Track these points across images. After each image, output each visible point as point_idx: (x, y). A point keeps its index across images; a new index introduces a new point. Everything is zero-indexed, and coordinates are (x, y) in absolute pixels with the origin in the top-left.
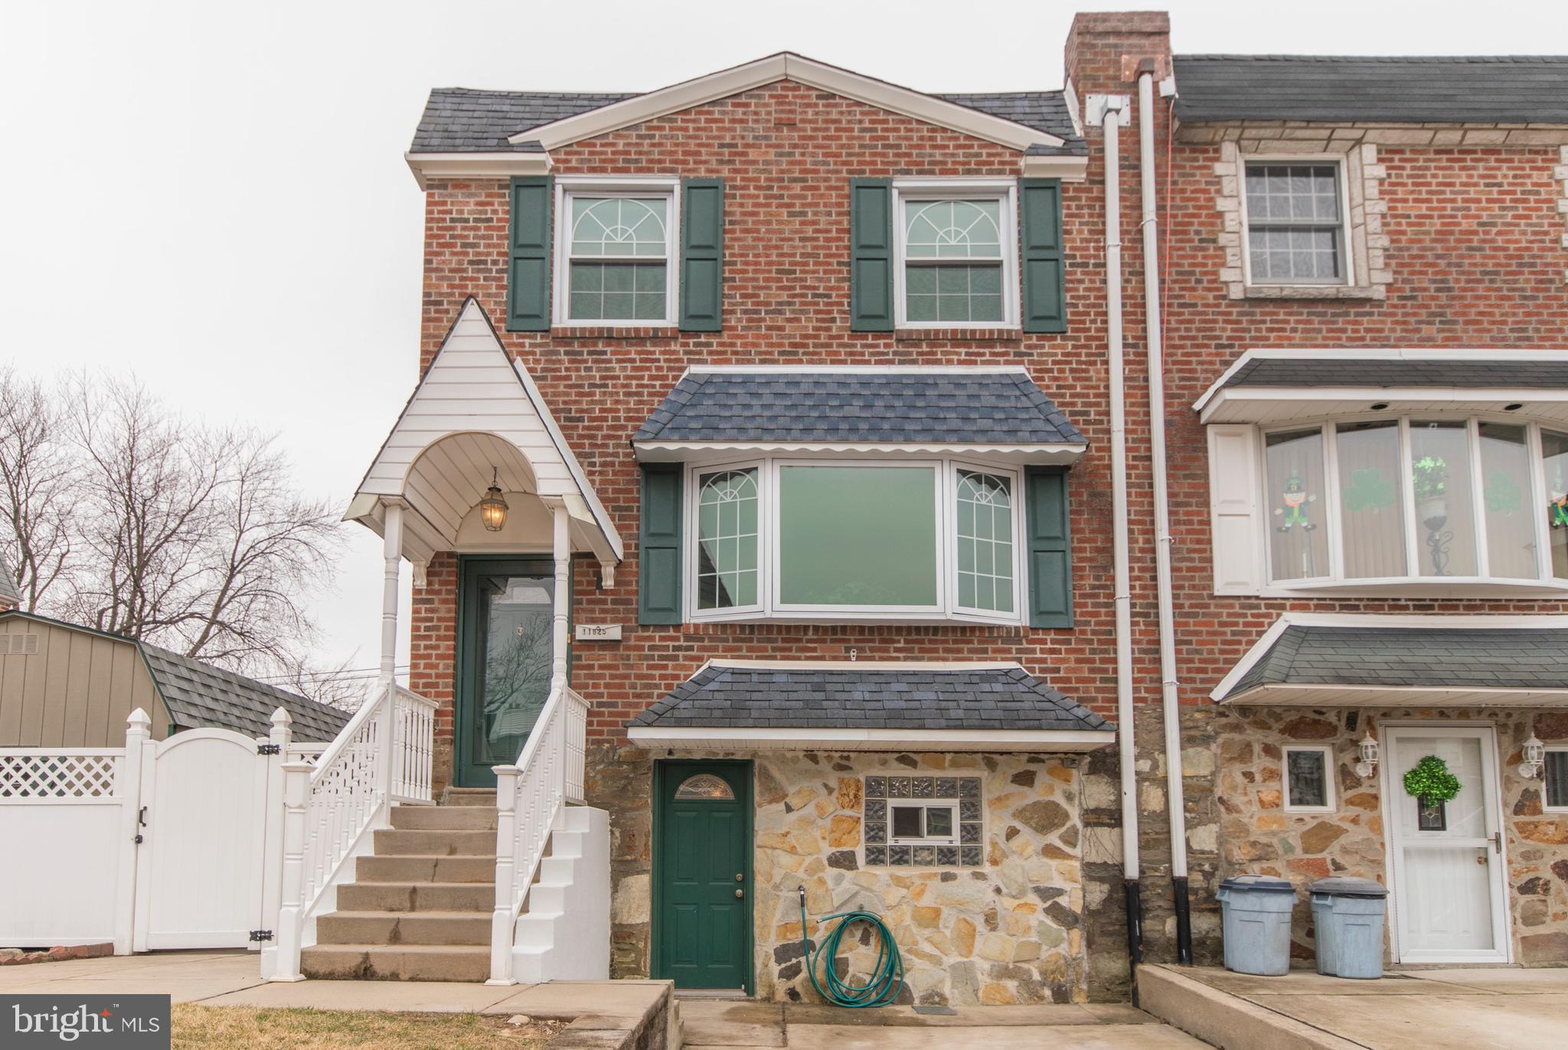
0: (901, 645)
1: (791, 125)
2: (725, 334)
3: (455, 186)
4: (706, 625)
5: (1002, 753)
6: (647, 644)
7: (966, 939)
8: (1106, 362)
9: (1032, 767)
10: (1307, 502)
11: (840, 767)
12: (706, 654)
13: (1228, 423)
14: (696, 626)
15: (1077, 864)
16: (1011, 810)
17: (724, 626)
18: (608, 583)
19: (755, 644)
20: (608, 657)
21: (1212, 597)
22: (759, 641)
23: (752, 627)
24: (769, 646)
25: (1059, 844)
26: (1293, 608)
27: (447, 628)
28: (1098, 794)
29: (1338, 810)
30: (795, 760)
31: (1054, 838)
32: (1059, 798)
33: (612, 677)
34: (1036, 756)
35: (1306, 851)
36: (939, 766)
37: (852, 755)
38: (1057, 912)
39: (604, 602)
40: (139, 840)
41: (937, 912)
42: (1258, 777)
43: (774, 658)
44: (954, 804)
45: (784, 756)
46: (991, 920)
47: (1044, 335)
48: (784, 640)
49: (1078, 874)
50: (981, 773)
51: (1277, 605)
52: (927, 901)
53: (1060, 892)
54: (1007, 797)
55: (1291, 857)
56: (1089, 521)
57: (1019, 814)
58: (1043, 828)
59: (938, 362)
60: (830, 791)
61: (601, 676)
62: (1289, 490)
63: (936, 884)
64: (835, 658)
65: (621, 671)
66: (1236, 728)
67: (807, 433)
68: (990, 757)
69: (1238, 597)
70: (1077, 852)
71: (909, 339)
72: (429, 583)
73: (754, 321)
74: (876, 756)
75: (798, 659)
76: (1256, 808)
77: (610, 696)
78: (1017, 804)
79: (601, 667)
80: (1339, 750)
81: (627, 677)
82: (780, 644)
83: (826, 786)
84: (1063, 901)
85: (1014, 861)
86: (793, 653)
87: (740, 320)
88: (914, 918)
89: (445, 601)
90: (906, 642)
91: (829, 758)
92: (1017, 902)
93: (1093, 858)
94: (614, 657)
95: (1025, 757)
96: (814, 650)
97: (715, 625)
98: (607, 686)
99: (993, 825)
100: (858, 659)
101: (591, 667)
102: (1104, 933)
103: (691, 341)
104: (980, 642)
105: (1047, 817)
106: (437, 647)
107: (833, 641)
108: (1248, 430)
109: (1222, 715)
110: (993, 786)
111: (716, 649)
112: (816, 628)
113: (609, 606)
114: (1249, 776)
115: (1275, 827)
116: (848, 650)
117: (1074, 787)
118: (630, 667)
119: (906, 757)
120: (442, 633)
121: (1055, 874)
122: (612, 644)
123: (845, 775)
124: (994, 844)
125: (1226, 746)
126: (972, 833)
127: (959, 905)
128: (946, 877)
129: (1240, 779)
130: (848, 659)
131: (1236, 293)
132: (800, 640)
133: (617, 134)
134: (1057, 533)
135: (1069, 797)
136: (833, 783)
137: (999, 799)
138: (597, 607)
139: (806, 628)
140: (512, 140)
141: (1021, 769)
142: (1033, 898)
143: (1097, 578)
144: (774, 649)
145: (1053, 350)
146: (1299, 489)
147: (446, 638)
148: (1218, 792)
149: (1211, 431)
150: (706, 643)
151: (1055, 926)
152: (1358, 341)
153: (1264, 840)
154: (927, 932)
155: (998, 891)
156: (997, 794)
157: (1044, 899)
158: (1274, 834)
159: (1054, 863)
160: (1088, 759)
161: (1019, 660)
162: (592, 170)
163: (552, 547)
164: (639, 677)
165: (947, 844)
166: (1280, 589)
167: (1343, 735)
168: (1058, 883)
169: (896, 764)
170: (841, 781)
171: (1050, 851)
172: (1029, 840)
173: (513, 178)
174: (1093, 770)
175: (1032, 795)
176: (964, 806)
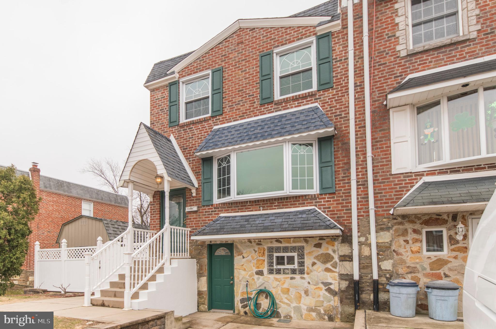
0: (276, 204)
1: (242, 43)
2: (224, 114)
3: (157, 90)
4: (219, 204)
5: (310, 237)
6: (204, 211)
7: (299, 298)
8: (348, 95)
9: (321, 242)
10: (434, 131)
11: (258, 244)
12: (220, 212)
13: (399, 106)
14: (217, 204)
15: (337, 274)
16: (314, 256)
17: (224, 204)
18: (194, 195)
19: (233, 208)
20: (195, 216)
21: (391, 175)
22: (234, 207)
23: (232, 203)
24: (237, 208)
25: (330, 267)
26: (427, 175)
27: (158, 211)
28: (344, 250)
29: (448, 253)
30: (245, 242)
31: (329, 265)
32: (330, 252)
33: (196, 221)
34: (322, 238)
35: (431, 270)
36: (289, 242)
37: (262, 240)
38: (329, 290)
39: (193, 200)
40: (100, 268)
41: (288, 290)
42: (410, 242)
43: (238, 212)
44: (295, 254)
45: (242, 241)
46: (306, 292)
47: (325, 90)
48: (241, 206)
49: (337, 278)
50: (304, 244)
51: (420, 175)
52: (286, 286)
53: (331, 284)
54: (312, 252)
55: (425, 272)
56: (341, 154)
57: (317, 257)
58: (325, 262)
59: (288, 108)
60: (256, 252)
61: (193, 221)
62: (426, 128)
63: (289, 280)
64: (256, 210)
65: (198, 219)
66: (401, 223)
67: (242, 141)
68: (306, 239)
69: (403, 174)
70: (337, 270)
71: (279, 103)
72: (154, 200)
73: (232, 108)
74: (269, 240)
75: (245, 211)
76: (409, 253)
77: (196, 226)
78: (316, 254)
79: (193, 219)
80: (449, 229)
81: (199, 221)
82: (240, 208)
83: (254, 250)
84: (332, 287)
85: (314, 273)
86: (244, 210)
87: (228, 109)
88: (281, 291)
89: (157, 204)
90: (278, 203)
91: (255, 241)
92: (316, 287)
93: (343, 272)
94: (196, 216)
95: (318, 238)
96: (250, 208)
97: (222, 204)
98: (195, 224)
99: (308, 261)
100: (263, 210)
101: (191, 219)
102: (346, 298)
103: (214, 119)
104: (302, 201)
105: (326, 258)
106: (155, 217)
107: (256, 205)
108: (408, 108)
109: (395, 219)
110: (308, 248)
111: (222, 211)
112: (250, 202)
113: (195, 201)
114: (407, 242)
115: (417, 261)
116: (260, 208)
117: (335, 248)
118: (200, 218)
119: (278, 240)
120: (157, 213)
121: (329, 277)
122: (195, 212)
123: (260, 246)
124: (308, 268)
125: (396, 231)
126: (301, 264)
127: (296, 287)
128: (292, 278)
129: (402, 243)
130: (260, 210)
131: (403, 54)
132: (246, 206)
133: (194, 62)
134: (329, 160)
135: (334, 251)
136: (256, 249)
137: (309, 253)
138: (192, 202)
139: (247, 202)
140: (168, 73)
141: (317, 242)
142: (321, 286)
143: (345, 174)
144: (238, 209)
145: (328, 94)
146: (431, 126)
147: (157, 214)
148: (393, 248)
149: (391, 111)
150: (220, 209)
151: (329, 295)
153: (413, 265)
154: (286, 296)
155: (309, 283)
156: (309, 251)
157: (325, 286)
158: (417, 263)
159: (329, 274)
160: (341, 238)
161: (316, 206)
162: (188, 75)
163: (164, 188)
164: (202, 221)
165: (293, 268)
166: (421, 168)
167: (451, 223)
168: (330, 281)
169: (275, 242)
170: (259, 248)
171: (327, 270)
172: (320, 266)
173: (169, 83)
174: (343, 242)
175: (321, 251)
176: (298, 255)
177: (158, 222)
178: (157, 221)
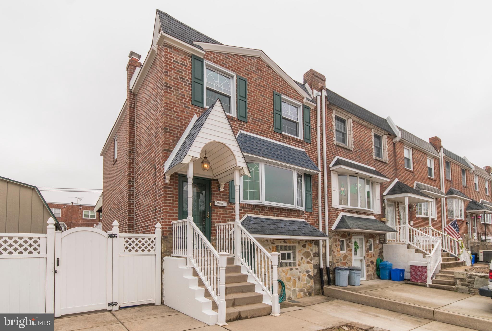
0: (284, 213)
1: (261, 71)
2: (248, 123)
3: (174, 50)
4: (246, 204)
5: (301, 240)
6: (231, 208)
7: (294, 284)
8: (317, 153)
9: (305, 243)
10: (344, 190)
11: (273, 243)
12: (245, 212)
13: (334, 171)
14: (243, 204)
15: (312, 265)
16: (302, 253)
17: (249, 205)
18: (222, 189)
19: (255, 210)
20: (221, 211)
21: (332, 208)
22: (257, 209)
23: (255, 206)
24: (259, 211)
25: (309, 261)
26: (343, 211)
27: (176, 198)
28: (315, 249)
29: (346, 252)
30: (264, 241)
31: (308, 260)
32: (309, 250)
33: (223, 217)
34: (306, 241)
35: (343, 260)
36: (290, 243)
37: (275, 240)
38: (309, 276)
39: (220, 194)
40: (55, 272)
41: (290, 278)
42: (337, 246)
43: (259, 214)
44: (291, 252)
45: (262, 240)
46: (299, 279)
47: (308, 143)
48: (262, 210)
49: (312, 267)
50: (297, 245)
51: (340, 210)
52: (288, 275)
53: (309, 271)
54: (301, 250)
55: (341, 262)
56: (314, 188)
57: (303, 254)
58: (307, 257)
59: (289, 144)
60: (270, 249)
61: (220, 216)
62: (342, 187)
63: (289, 271)
64: (272, 216)
65: (225, 215)
66: (335, 235)
68: (299, 241)
69: (335, 208)
70: (312, 262)
71: (285, 137)
72: (170, 182)
73: (254, 123)
74: (279, 241)
75: (264, 215)
76: (337, 252)
78: (303, 252)
79: (220, 214)
80: (346, 240)
81: (226, 217)
82: (261, 211)
83: (270, 248)
84: (310, 273)
85: (302, 265)
86: (263, 214)
87: (251, 121)
88: (286, 280)
89: (175, 189)
90: (285, 213)
91: (271, 241)
92: (303, 274)
93: (315, 264)
94: (223, 211)
95: (304, 241)
96: (267, 213)
97: (248, 204)
98: (222, 219)
99: (299, 256)
100: (276, 216)
101: (217, 213)
102: (317, 280)
103: (240, 123)
104: (297, 214)
105: (307, 255)
106: (173, 203)
107: (271, 211)
108: (337, 173)
109: (333, 233)
110: (299, 247)
111: (247, 211)
112: (268, 207)
113: (222, 196)
114: (336, 245)
115: (339, 256)
116: (274, 214)
117: (312, 248)
118: (227, 214)
119: (285, 241)
120: (174, 199)
121: (309, 267)
122: (223, 207)
123: (273, 245)
124: (299, 261)
125: (333, 239)
126: (294, 258)
127: (294, 276)
128: (291, 269)
129: (335, 246)
130: (274, 216)
131: (335, 144)
132: (264, 210)
133: (221, 54)
134: (310, 190)
135: (311, 250)
136: (271, 247)
137: (300, 251)
138: (219, 196)
139: (267, 207)
140: (194, 43)
141: (304, 244)
142: (305, 273)
143: (316, 201)
144: (260, 212)
145: (309, 147)
146: (343, 187)
147: (176, 201)
148: (332, 249)
149: (332, 172)
150: (245, 209)
151: (309, 279)
152: (349, 158)
153: (338, 258)
154: (288, 283)
155: (300, 272)
156: (299, 250)
157: (307, 273)
158: (339, 257)
159: (309, 265)
160: (314, 242)
161: (303, 218)
162: (214, 62)
164: (230, 217)
165: (290, 261)
166: (341, 207)
167: (348, 237)
168: (309, 270)
169: (283, 243)
170: (273, 247)
171: (308, 263)
172: (305, 260)
173: (192, 55)
174: (315, 244)
175: (305, 250)
176: (293, 253)
177: (176, 210)
178: (174, 209)
